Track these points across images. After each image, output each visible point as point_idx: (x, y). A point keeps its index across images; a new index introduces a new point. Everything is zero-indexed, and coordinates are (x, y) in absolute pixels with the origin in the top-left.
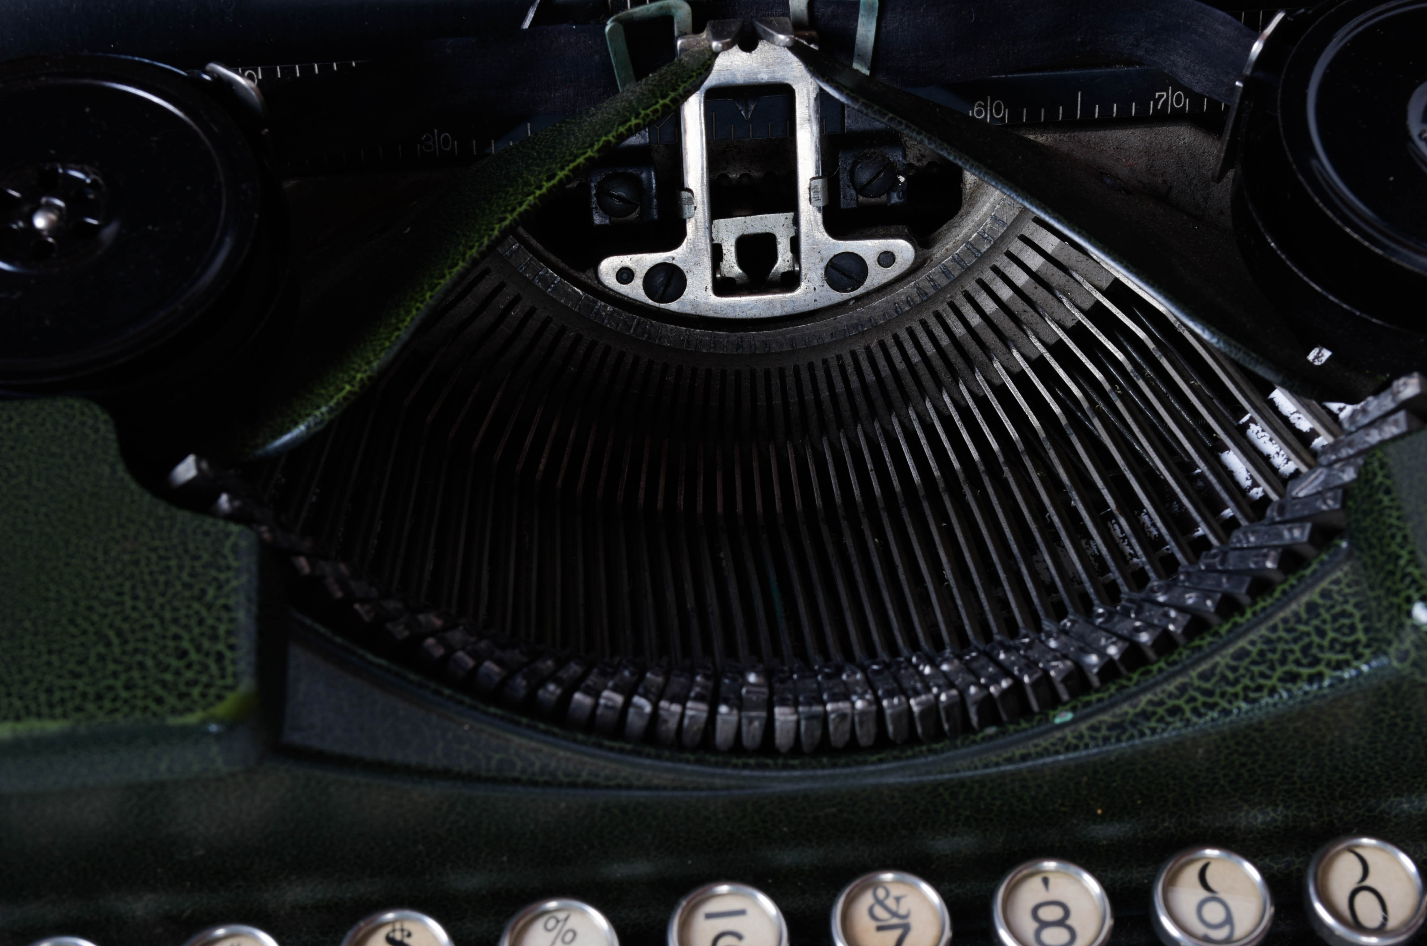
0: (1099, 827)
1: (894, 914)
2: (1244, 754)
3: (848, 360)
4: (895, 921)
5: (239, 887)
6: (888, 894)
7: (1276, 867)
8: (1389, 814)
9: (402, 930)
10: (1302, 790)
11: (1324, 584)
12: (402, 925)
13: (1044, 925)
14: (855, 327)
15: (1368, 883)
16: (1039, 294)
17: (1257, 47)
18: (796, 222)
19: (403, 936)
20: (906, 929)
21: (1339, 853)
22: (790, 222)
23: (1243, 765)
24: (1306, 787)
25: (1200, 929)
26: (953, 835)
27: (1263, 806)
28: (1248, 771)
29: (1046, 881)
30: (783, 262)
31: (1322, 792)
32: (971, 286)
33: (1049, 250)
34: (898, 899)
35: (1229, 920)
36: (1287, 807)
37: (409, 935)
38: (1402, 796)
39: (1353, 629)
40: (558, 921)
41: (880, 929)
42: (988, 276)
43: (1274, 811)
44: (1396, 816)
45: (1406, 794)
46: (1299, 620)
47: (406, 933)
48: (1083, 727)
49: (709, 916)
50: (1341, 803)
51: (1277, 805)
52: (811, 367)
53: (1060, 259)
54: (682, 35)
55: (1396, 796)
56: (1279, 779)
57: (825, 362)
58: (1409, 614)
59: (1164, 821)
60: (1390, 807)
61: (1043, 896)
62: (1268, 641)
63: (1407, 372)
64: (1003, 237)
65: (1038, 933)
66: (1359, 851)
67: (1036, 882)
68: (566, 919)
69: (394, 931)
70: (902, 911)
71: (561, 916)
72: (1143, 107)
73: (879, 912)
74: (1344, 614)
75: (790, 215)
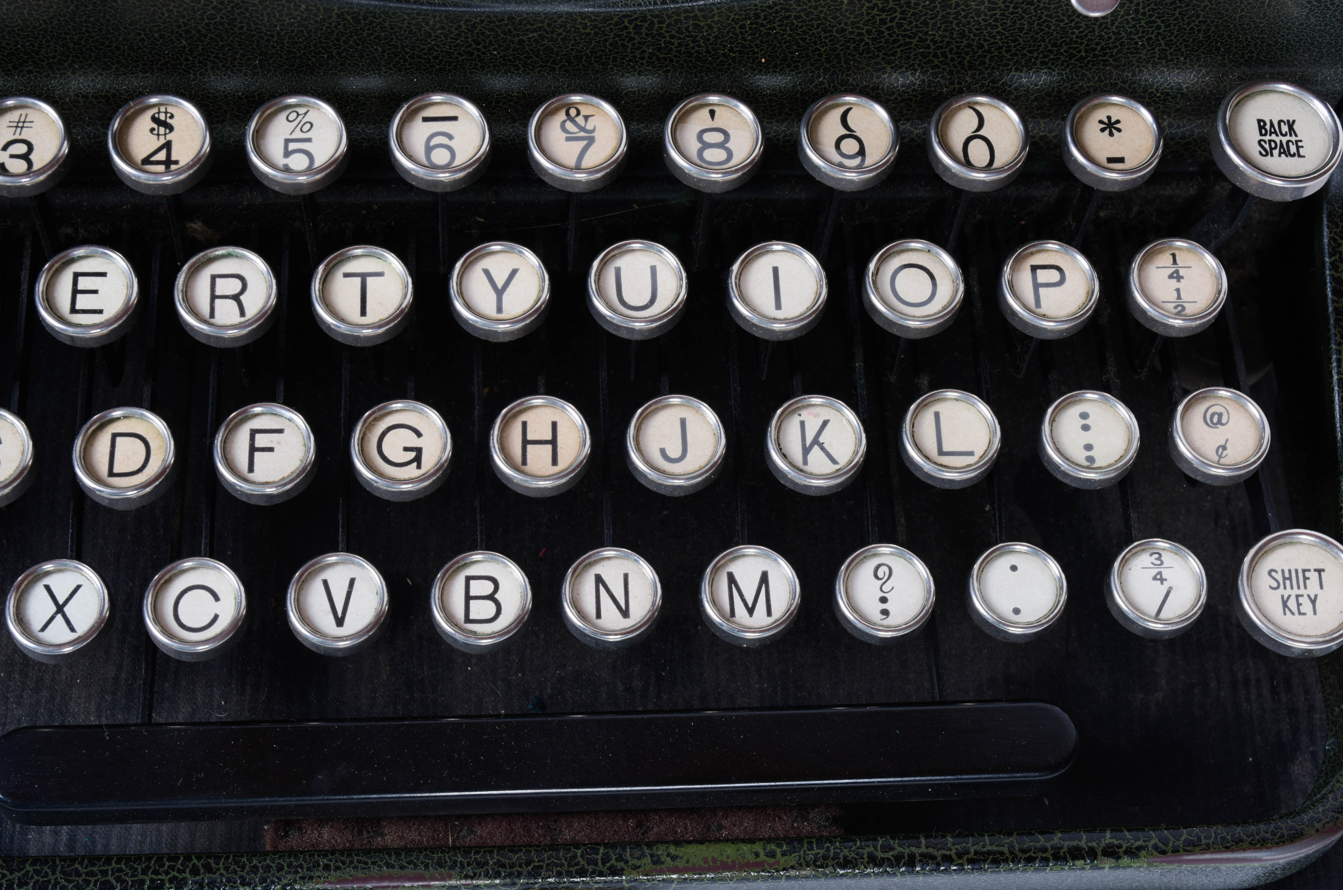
0: (765, 77)
1: (582, 129)
2: (883, 10)
4: (582, 134)
5: (30, 72)
6: (578, 113)
7: (916, 132)
8: (1010, 86)
9: (166, 113)
10: (936, 56)
12: (166, 109)
13: (706, 145)
15: (981, 133)
19: (166, 117)
20: (591, 141)
21: (960, 108)
23: (883, 22)
24: (939, 52)
25: (837, 158)
26: (640, 73)
27: (904, 69)
28: (888, 29)
29: (712, 113)
31: (952, 59)
34: (586, 118)
35: (862, 152)
36: (924, 73)
37: (172, 117)
38: (1021, 71)
40: (298, 115)
41: (568, 139)
43: (913, 75)
44: (1016, 89)
45: (1025, 69)
47: (169, 115)
49: (426, 119)
50: (970, 73)
51: (916, 70)
55: (1017, 70)
56: (915, 41)
59: (819, 76)
60: (1011, 80)
61: (709, 124)
65: (700, 152)
66: (978, 108)
67: (705, 112)
68: (306, 114)
69: (159, 113)
70: (589, 127)
71: (302, 111)
73: (569, 125)
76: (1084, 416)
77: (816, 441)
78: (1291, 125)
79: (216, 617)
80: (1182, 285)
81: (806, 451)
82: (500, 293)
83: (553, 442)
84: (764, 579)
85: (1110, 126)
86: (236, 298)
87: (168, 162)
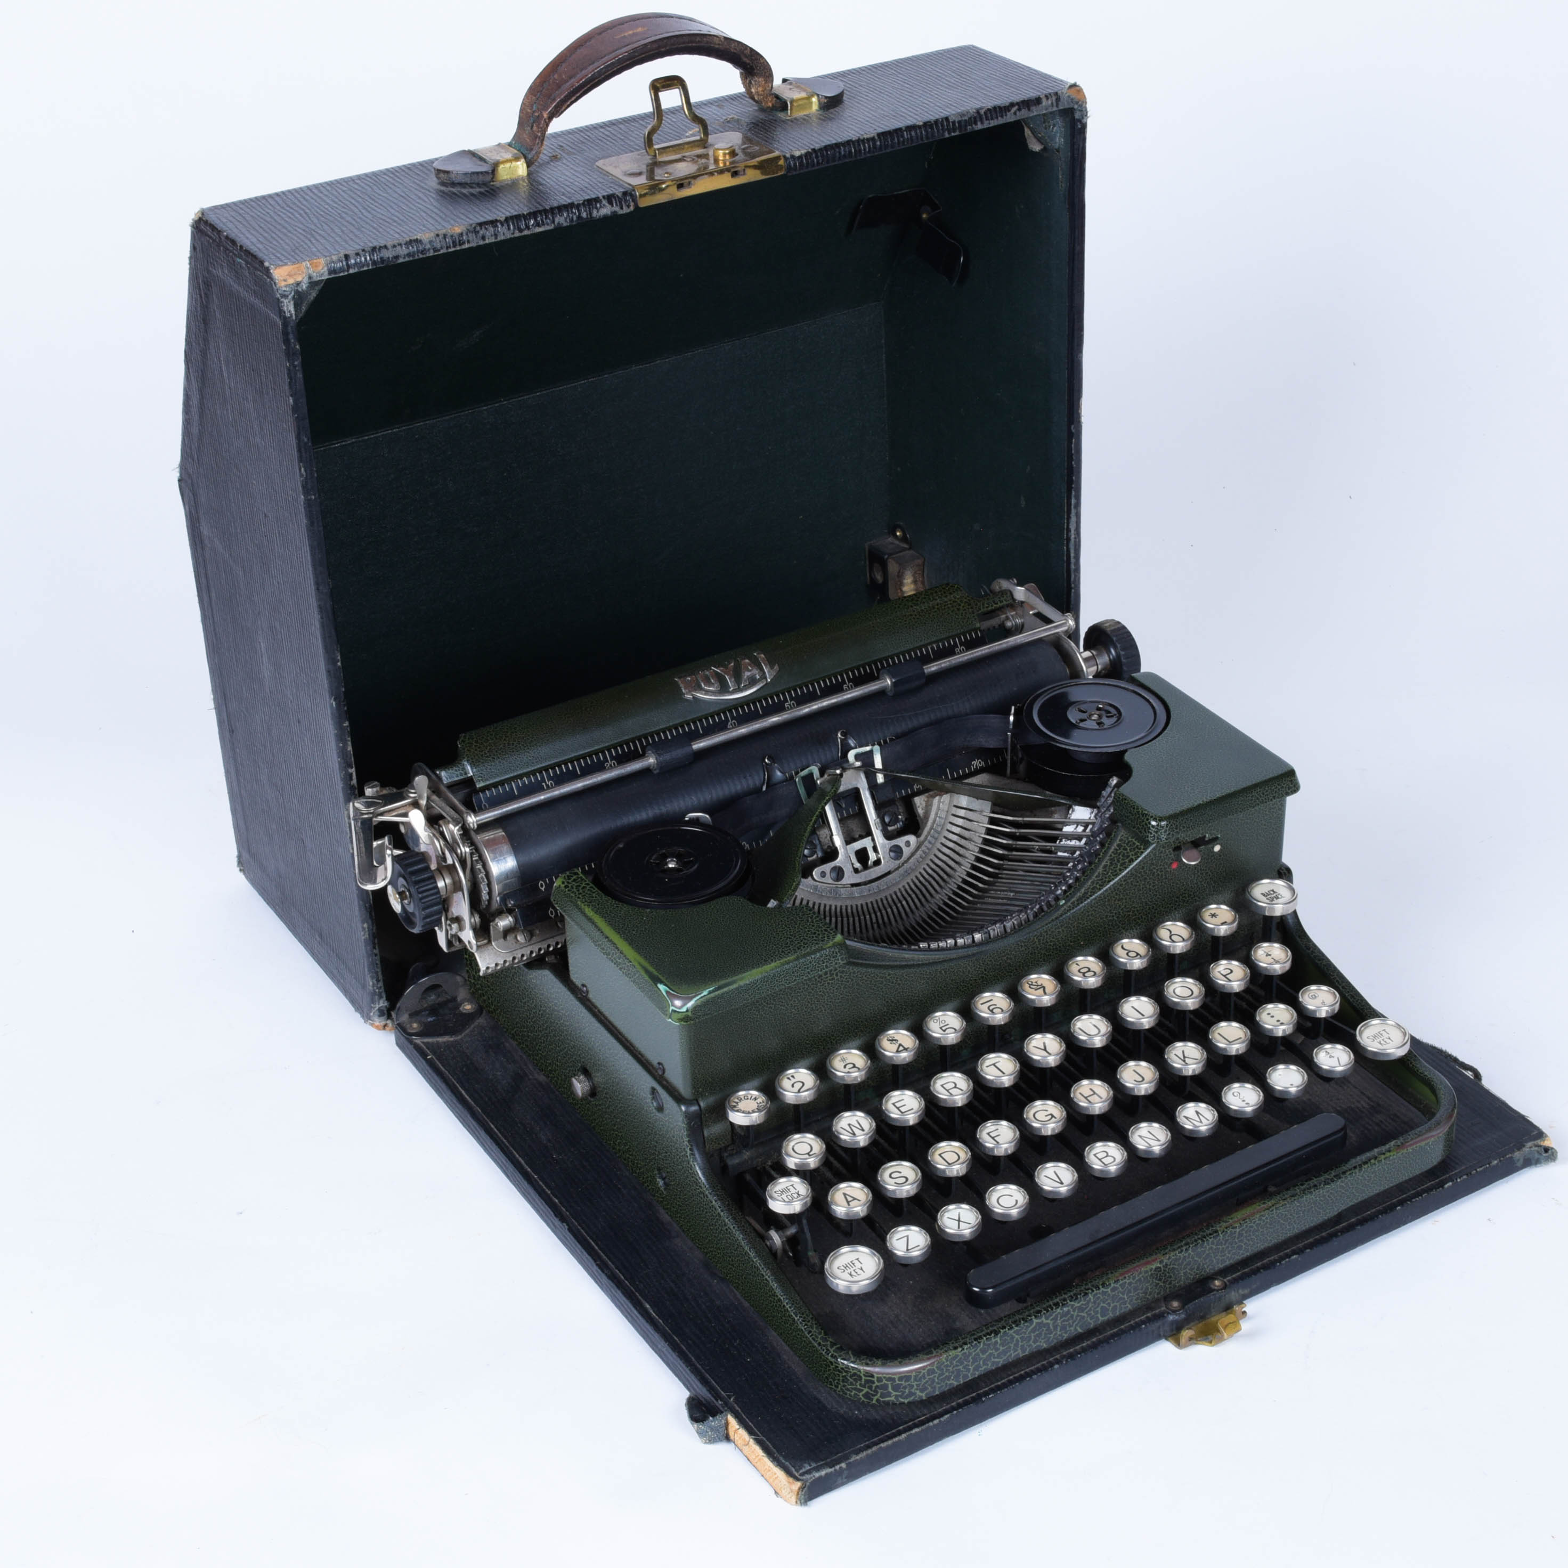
3: (907, 887)
4: (1039, 987)
6: (1032, 980)
9: (891, 1035)
11: (1119, 838)
13: (1084, 973)
14: (906, 872)
15: (1172, 932)
16: (963, 842)
17: (1012, 718)
18: (873, 840)
19: (892, 1037)
20: (1044, 988)
22: (870, 841)
29: (1078, 962)
30: (872, 857)
32: (939, 846)
33: (960, 824)
34: (1036, 980)
35: (1138, 954)
37: (894, 1036)
39: (1134, 844)
40: (937, 1018)
41: (1036, 989)
42: (944, 841)
46: (1116, 850)
48: (1069, 904)
49: (983, 1002)
52: (895, 893)
53: (965, 826)
54: (818, 779)
57: (899, 889)
58: (1150, 823)
61: (1078, 966)
62: (1111, 859)
63: (1111, 777)
64: (944, 823)
66: (1166, 925)
67: (1075, 966)
68: (939, 1017)
69: (888, 1036)
70: (1039, 984)
71: (937, 1016)
72: (969, 769)
73: (1032, 985)
74: (1129, 842)
75: (870, 838)
76: (1269, 1014)
77: (1184, 1057)
78: (1273, 891)
79: (1017, 1201)
80: (1272, 956)
81: (1184, 1061)
82: (1045, 1049)
83: (1094, 1093)
84: (1197, 1113)
85: (1213, 915)
86: (955, 1087)
87: (906, 1049)
